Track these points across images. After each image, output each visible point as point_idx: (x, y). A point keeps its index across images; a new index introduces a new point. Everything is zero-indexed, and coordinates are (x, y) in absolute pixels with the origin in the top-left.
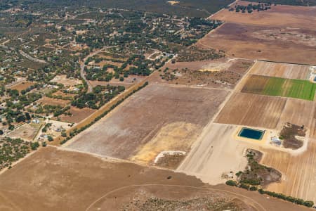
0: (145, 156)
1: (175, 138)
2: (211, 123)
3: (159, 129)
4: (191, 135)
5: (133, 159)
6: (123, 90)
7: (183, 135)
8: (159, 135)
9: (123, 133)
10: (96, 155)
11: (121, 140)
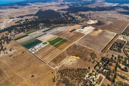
0: (100, 31)
1: (94, 33)
2: (86, 34)
3: (98, 35)
4: (91, 33)
5: (102, 30)
6: (110, 49)
7: (93, 33)
8: (98, 34)
9: (105, 36)
10: (109, 32)
11: (106, 34)
